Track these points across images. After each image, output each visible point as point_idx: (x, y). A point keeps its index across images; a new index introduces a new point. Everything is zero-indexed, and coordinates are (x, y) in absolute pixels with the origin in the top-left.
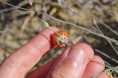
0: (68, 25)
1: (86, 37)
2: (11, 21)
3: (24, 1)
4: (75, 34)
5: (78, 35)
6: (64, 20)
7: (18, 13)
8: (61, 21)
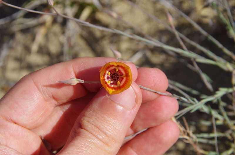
0: (115, 35)
1: (149, 54)
2: (12, 36)
3: (32, 2)
4: (128, 49)
5: (135, 52)
6: (106, 26)
7: (22, 24)
8: (101, 28)
